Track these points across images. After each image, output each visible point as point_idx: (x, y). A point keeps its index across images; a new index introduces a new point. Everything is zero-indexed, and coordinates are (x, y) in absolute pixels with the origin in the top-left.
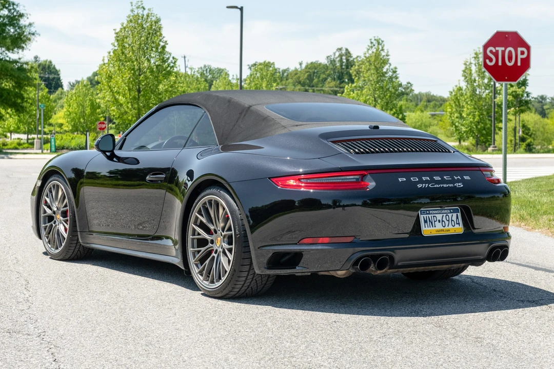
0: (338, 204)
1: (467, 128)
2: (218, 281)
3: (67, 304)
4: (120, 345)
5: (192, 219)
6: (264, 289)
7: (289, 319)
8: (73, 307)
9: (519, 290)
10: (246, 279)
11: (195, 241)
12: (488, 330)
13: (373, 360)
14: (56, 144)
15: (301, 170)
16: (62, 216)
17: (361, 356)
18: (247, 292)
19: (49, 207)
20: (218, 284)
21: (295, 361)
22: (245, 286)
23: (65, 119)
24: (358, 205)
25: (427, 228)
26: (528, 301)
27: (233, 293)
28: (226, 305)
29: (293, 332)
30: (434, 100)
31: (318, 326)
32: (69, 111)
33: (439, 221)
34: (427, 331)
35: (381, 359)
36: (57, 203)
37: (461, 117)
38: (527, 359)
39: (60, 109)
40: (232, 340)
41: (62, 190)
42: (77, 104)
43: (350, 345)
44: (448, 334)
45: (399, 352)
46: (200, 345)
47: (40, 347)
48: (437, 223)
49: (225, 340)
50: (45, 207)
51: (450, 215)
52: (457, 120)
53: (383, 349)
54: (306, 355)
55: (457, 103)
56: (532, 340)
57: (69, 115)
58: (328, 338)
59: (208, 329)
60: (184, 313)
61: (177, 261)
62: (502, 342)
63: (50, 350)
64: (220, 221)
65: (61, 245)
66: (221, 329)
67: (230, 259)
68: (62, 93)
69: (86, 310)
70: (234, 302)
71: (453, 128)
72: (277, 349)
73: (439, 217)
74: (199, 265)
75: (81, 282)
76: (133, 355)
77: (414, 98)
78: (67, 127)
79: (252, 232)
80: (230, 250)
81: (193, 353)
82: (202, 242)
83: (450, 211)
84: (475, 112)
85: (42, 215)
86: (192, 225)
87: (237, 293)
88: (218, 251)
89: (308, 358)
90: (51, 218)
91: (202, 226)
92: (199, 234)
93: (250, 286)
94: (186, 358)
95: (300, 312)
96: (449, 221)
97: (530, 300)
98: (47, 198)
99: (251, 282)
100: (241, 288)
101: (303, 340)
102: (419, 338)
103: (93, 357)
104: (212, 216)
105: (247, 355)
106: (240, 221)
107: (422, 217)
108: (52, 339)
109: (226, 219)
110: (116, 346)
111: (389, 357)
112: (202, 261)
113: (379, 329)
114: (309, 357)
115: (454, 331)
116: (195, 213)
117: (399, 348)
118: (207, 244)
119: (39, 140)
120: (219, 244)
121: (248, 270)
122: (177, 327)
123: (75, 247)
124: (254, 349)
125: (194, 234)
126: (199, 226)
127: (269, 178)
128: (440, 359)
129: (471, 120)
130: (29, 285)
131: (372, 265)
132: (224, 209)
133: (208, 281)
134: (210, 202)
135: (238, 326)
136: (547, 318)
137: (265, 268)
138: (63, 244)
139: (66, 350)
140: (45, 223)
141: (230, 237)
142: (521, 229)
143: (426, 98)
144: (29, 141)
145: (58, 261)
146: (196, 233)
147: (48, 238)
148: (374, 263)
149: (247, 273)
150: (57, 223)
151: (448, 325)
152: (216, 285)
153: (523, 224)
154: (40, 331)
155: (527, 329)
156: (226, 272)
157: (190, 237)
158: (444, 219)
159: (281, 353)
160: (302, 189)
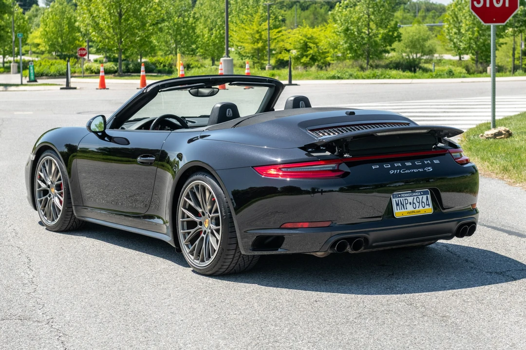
0: (316, 190)
1: (466, 45)
2: (207, 260)
3: (69, 286)
4: (122, 332)
5: (181, 203)
6: (251, 265)
7: (274, 299)
8: (75, 288)
9: (490, 260)
10: (234, 257)
11: (185, 223)
12: (455, 307)
13: (348, 344)
14: (35, 71)
15: (279, 160)
16: (56, 190)
17: (337, 339)
18: (235, 268)
19: (44, 181)
20: (207, 263)
21: (279, 346)
22: (233, 263)
23: (42, 39)
24: (336, 191)
25: (399, 211)
26: (496, 272)
27: (222, 270)
28: (216, 283)
29: (278, 313)
30: (434, 9)
31: (300, 307)
32: (46, 31)
33: (410, 203)
34: (399, 310)
35: (354, 342)
36: (51, 177)
37: (459, 33)
38: (484, 339)
39: (36, 28)
40: (222, 324)
41: (55, 164)
42: (54, 23)
43: (328, 328)
44: (417, 313)
45: (372, 334)
46: (194, 331)
47: (50, 336)
48: (408, 205)
49: (216, 325)
50: (40, 182)
51: (420, 197)
52: (455, 36)
53: (357, 331)
54: (288, 340)
55: (455, 19)
56: (492, 317)
57: (45, 35)
58: (309, 320)
59: (200, 312)
60: (178, 294)
61: (168, 239)
62: (465, 321)
63: (60, 338)
64: (207, 204)
65: (57, 217)
66: (212, 311)
67: (218, 239)
68: (37, 10)
69: (87, 293)
70: (223, 280)
71: (452, 45)
72: (263, 334)
73: (410, 199)
74: (190, 246)
75: (79, 259)
76: (134, 343)
77: (412, 7)
78: (45, 47)
79: (236, 214)
80: (218, 231)
81: (188, 339)
82: (192, 224)
83: (421, 193)
84: (474, 28)
85: (37, 190)
86: (181, 209)
87: (226, 271)
88: (207, 232)
89: (290, 343)
90: (46, 192)
91: (191, 209)
92: (188, 217)
93: (238, 263)
94: (181, 345)
95: (284, 290)
96: (419, 203)
97: (498, 271)
98: (41, 174)
99: (238, 259)
100: (229, 265)
101: (286, 322)
102: (391, 318)
103: (99, 346)
104: (200, 200)
105: (236, 340)
106: (226, 204)
107: (394, 201)
108: (60, 326)
109: (213, 203)
110: (118, 333)
111: (362, 340)
112: (192, 241)
113: (355, 308)
114: (291, 341)
115: (423, 309)
116: (183, 198)
117: (372, 330)
118: (196, 226)
119: (17, 64)
120: (208, 225)
121: (235, 248)
122: (172, 310)
123: (71, 218)
124: (242, 334)
125: (183, 217)
126: (188, 210)
127: (252, 167)
128: (407, 340)
129: (471, 36)
130: (31, 264)
131: (348, 247)
132: (210, 193)
133: (198, 260)
134: (197, 186)
135: (228, 308)
136: (510, 292)
137: (250, 250)
138: (59, 216)
139: (74, 338)
140: (40, 197)
141: (217, 219)
142: (504, 182)
143: (425, 7)
144: (6, 65)
145: (55, 233)
146: (186, 216)
147: (43, 211)
148: (350, 245)
149: (234, 251)
150: (52, 197)
151: (419, 302)
152: (206, 263)
153: (506, 176)
154: (48, 317)
155: (490, 306)
156: (215, 251)
157: (180, 220)
158: (415, 201)
159: (266, 338)
160: (280, 178)
